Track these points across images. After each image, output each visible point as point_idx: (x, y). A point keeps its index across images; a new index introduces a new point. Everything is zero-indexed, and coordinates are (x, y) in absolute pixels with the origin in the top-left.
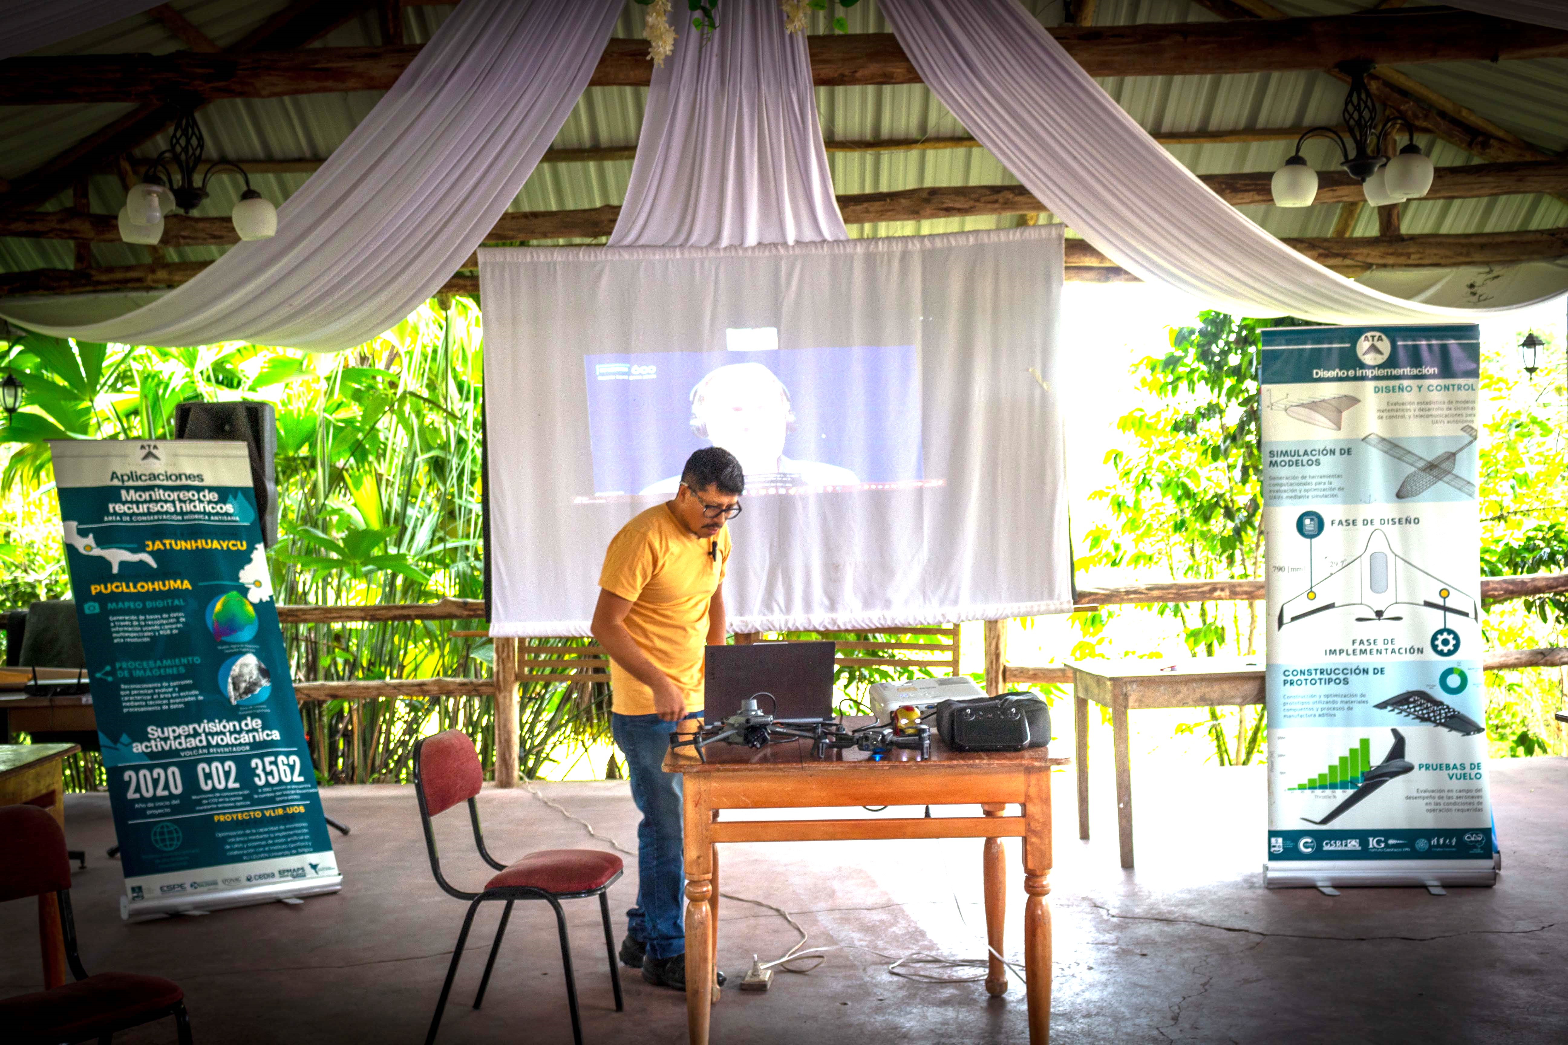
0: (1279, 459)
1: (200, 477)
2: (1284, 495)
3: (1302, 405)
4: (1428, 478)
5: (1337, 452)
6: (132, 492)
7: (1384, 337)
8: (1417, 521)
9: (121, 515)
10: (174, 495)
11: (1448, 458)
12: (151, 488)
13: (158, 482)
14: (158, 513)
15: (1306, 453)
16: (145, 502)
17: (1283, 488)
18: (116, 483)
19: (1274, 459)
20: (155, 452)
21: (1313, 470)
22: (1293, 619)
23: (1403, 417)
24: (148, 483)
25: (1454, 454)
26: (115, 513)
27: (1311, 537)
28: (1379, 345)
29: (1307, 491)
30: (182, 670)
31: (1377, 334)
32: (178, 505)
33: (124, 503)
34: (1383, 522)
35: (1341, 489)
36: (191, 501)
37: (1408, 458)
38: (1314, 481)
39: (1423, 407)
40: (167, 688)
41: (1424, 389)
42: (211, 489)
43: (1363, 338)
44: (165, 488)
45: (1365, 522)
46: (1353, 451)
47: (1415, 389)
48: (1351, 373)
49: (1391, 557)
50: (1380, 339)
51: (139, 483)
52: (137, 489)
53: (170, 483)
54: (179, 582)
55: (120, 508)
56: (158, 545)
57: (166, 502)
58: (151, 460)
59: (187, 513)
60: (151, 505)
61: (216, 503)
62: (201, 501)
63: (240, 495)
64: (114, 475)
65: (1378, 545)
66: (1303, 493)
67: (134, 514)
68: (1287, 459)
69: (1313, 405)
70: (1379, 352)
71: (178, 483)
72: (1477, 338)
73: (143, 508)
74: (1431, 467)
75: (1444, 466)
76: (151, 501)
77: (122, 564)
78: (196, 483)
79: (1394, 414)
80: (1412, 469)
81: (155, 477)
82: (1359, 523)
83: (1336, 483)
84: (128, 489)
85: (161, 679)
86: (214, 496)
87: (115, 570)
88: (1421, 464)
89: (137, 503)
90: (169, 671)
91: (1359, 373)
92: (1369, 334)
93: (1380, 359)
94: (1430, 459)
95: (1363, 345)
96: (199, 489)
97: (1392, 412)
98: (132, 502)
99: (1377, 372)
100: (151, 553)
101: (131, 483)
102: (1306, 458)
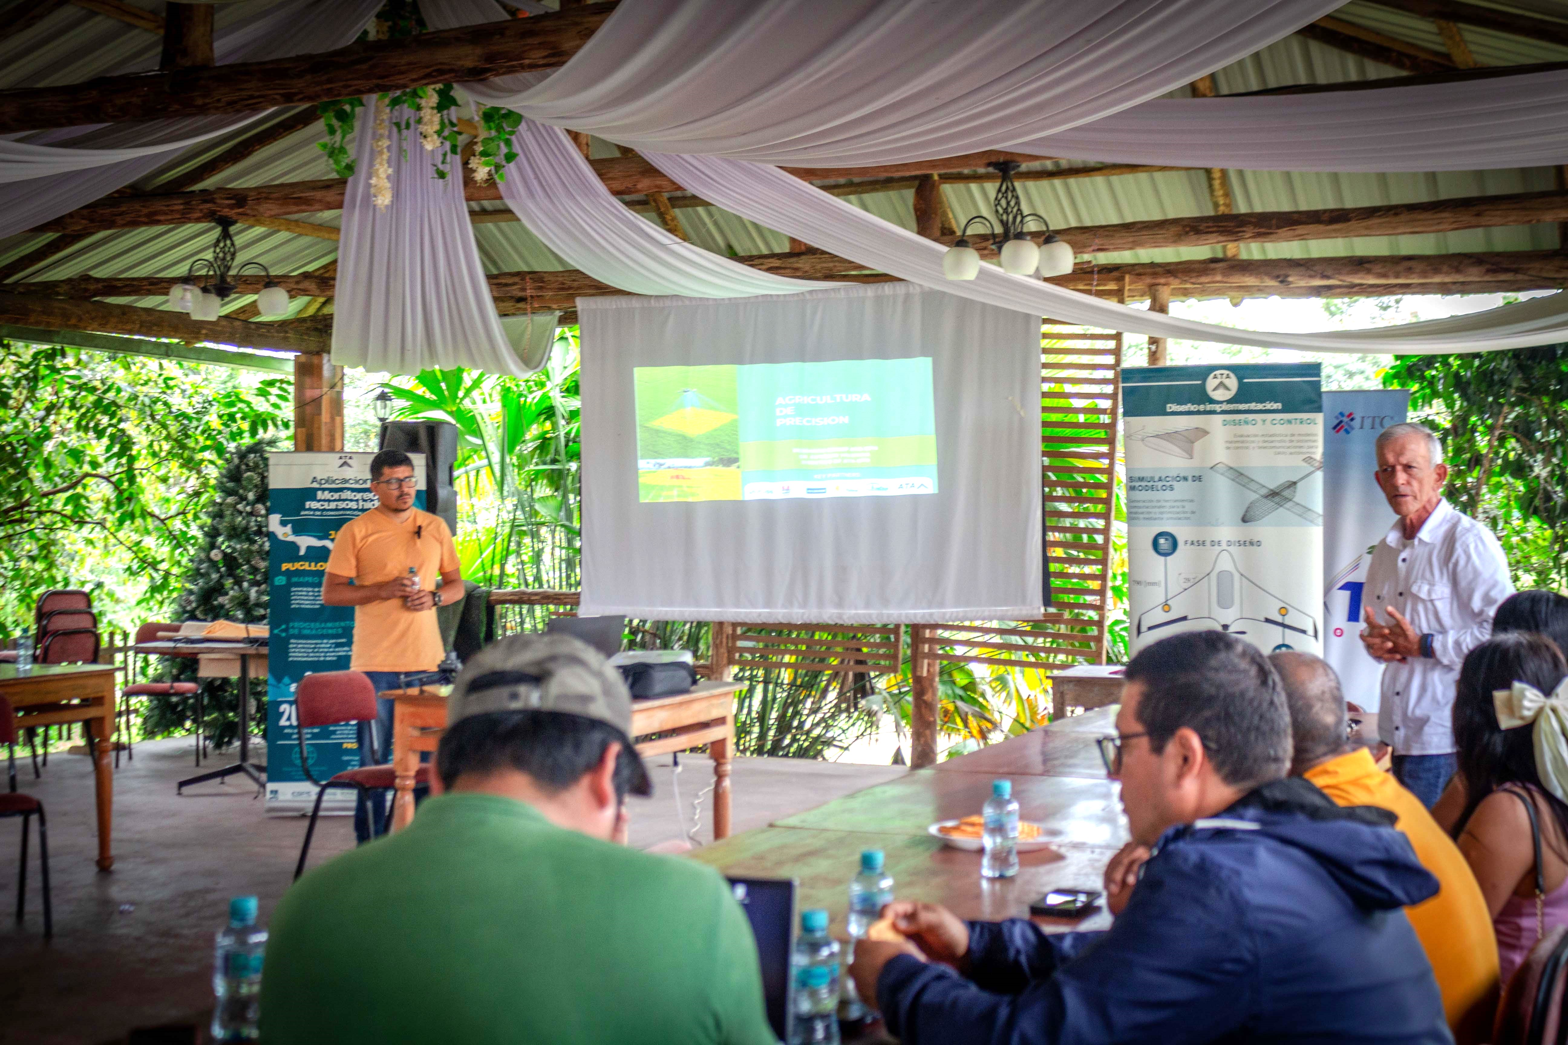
0: (1137, 484)
2: (1141, 516)
3: (1157, 436)
4: (1270, 504)
5: (1190, 479)
6: (326, 493)
7: (1232, 375)
8: (1259, 544)
10: (359, 496)
11: (1289, 487)
12: (341, 490)
13: (347, 485)
14: (344, 509)
15: (1160, 480)
16: (335, 500)
17: (1140, 510)
18: (315, 485)
19: (1133, 484)
20: (349, 461)
21: (1168, 495)
22: (1150, 628)
23: (1247, 448)
24: (341, 486)
25: (1295, 483)
26: (310, 509)
27: (1166, 555)
28: (1227, 382)
29: (1162, 513)
30: (340, 631)
31: (1226, 372)
32: (361, 503)
34: (1229, 543)
35: (1193, 513)
37: (1253, 486)
38: (1168, 504)
39: (1266, 439)
40: (326, 644)
41: (1268, 422)
43: (1212, 375)
44: (353, 490)
45: (1213, 543)
46: (1203, 479)
47: (1260, 423)
48: (1202, 408)
49: (1237, 576)
50: (1228, 377)
51: (333, 486)
52: (331, 490)
53: (358, 486)
55: (314, 505)
57: (351, 500)
58: (345, 468)
60: (339, 503)
64: (314, 480)
65: (1225, 563)
66: (1157, 516)
67: (324, 510)
68: (1143, 484)
69: (1169, 436)
70: (1227, 389)
72: (1318, 375)
73: (333, 505)
74: (1273, 494)
75: (1286, 493)
76: (340, 500)
77: (309, 548)
79: (1240, 445)
80: (1254, 496)
81: (346, 481)
82: (1208, 543)
83: (1189, 507)
84: (324, 490)
85: (322, 637)
87: (302, 552)
88: (1264, 491)
89: (329, 501)
90: (330, 631)
91: (1209, 407)
92: (1218, 372)
93: (1229, 395)
94: (1272, 487)
95: (1211, 383)
97: (1237, 444)
98: (324, 500)
99: (1225, 407)
101: (326, 486)
102: (1160, 484)
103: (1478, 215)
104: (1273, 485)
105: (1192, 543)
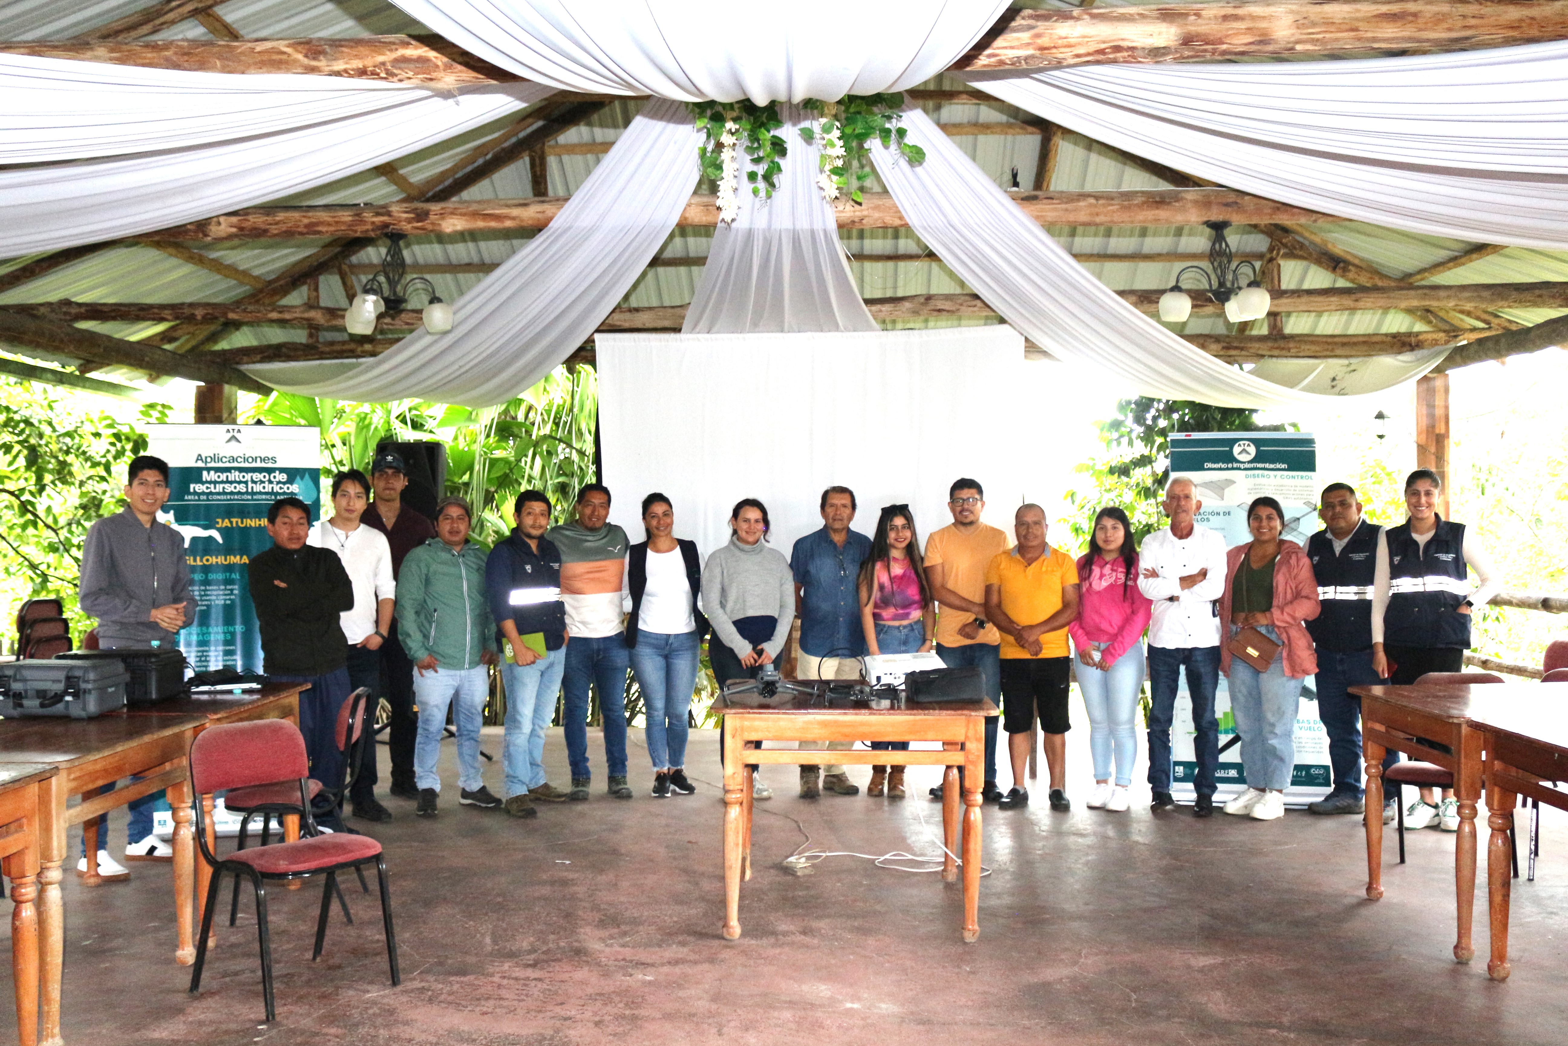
1: (274, 460)
9: (199, 494)
10: (248, 476)
13: (235, 465)
14: (232, 493)
16: (222, 482)
18: (200, 464)
20: (237, 435)
24: (228, 465)
26: (195, 493)
32: (250, 485)
33: (203, 483)
36: (262, 482)
42: (282, 470)
44: (241, 470)
51: (220, 465)
52: (217, 470)
53: (247, 465)
54: (238, 557)
55: (199, 488)
56: (226, 523)
57: (240, 482)
58: (233, 443)
59: (256, 493)
60: (226, 486)
61: (284, 483)
62: (270, 482)
63: (307, 476)
64: (199, 458)
67: (211, 493)
71: (254, 465)
73: (219, 488)
76: (227, 482)
78: (270, 465)
81: (234, 459)
84: (209, 470)
85: (209, 643)
86: (283, 477)
89: (215, 483)
90: (218, 637)
96: (270, 471)
98: (210, 482)
100: (218, 530)
101: (213, 465)
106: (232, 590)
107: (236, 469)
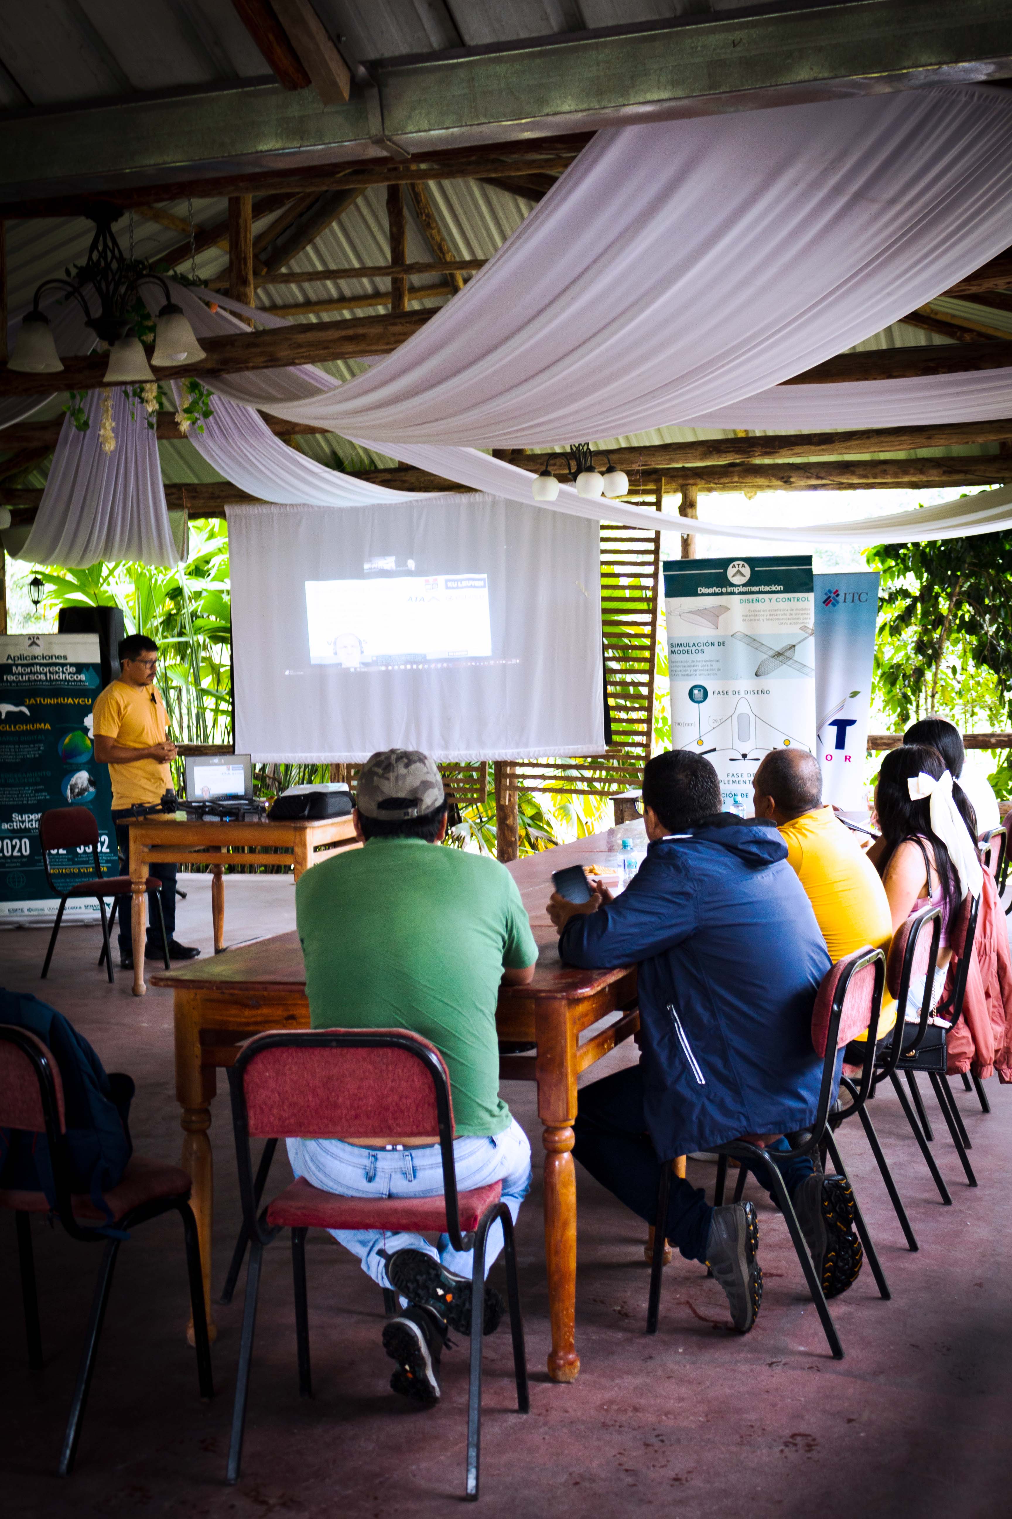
0: (676, 649)
1: (65, 658)
2: (680, 673)
3: (691, 612)
4: (776, 662)
5: (716, 644)
6: (19, 668)
7: (746, 565)
8: (768, 692)
9: (11, 682)
10: (47, 669)
11: (790, 649)
12: (32, 665)
13: (37, 661)
14: (35, 680)
15: (694, 645)
16: (28, 673)
17: (679, 669)
18: (10, 661)
19: (673, 649)
20: (37, 641)
21: (700, 656)
23: (759, 620)
24: (31, 661)
25: (794, 646)
26: (7, 681)
27: (699, 702)
28: (743, 570)
29: (696, 671)
30: (38, 780)
31: (741, 563)
32: (48, 675)
33: (13, 675)
34: (746, 692)
35: (719, 670)
36: (57, 673)
37: (764, 649)
38: (700, 664)
39: (773, 613)
40: (28, 791)
41: (773, 600)
42: (71, 665)
43: (731, 565)
44: (41, 665)
45: (734, 693)
46: (726, 644)
47: (767, 601)
48: (724, 590)
49: (752, 717)
50: (743, 566)
51: (25, 662)
52: (23, 665)
53: (45, 661)
54: (43, 725)
55: (10, 678)
56: (33, 701)
57: (41, 673)
58: (34, 647)
59: (54, 680)
60: (31, 676)
61: (74, 674)
62: (63, 673)
63: (91, 668)
64: (9, 657)
65: (743, 708)
66: (692, 672)
67: (19, 681)
68: (681, 649)
69: (699, 612)
70: (743, 575)
71: (50, 661)
72: (811, 565)
73: (25, 678)
74: (779, 654)
75: (788, 654)
76: (31, 673)
77: (9, 713)
78: (62, 661)
79: (753, 618)
80: (765, 656)
81: (35, 657)
82: (730, 693)
83: (716, 666)
84: (17, 666)
85: (24, 785)
86: (73, 669)
87: (3, 716)
88: (771, 653)
89: (22, 674)
90: (30, 780)
91: (729, 589)
92: (736, 563)
93: (744, 580)
94: (777, 650)
95: (731, 571)
96: (63, 665)
97: (751, 617)
98: (19, 674)
99: (741, 589)
101: (20, 662)
102: (694, 649)
103: (929, 438)
104: (778, 648)
105: (719, 693)
106: (39, 748)
107: (37, 664)
